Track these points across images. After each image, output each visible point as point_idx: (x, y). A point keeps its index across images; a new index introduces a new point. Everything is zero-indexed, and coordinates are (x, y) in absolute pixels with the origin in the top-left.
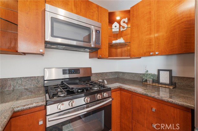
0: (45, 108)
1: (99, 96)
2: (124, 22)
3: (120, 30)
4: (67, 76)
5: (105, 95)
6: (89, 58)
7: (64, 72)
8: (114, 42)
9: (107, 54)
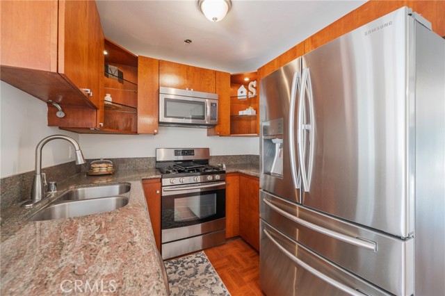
0: (161, 181)
1: (210, 178)
2: (253, 86)
3: (247, 96)
4: (181, 158)
5: (217, 177)
6: (208, 135)
7: (177, 153)
8: (241, 113)
9: (229, 130)
